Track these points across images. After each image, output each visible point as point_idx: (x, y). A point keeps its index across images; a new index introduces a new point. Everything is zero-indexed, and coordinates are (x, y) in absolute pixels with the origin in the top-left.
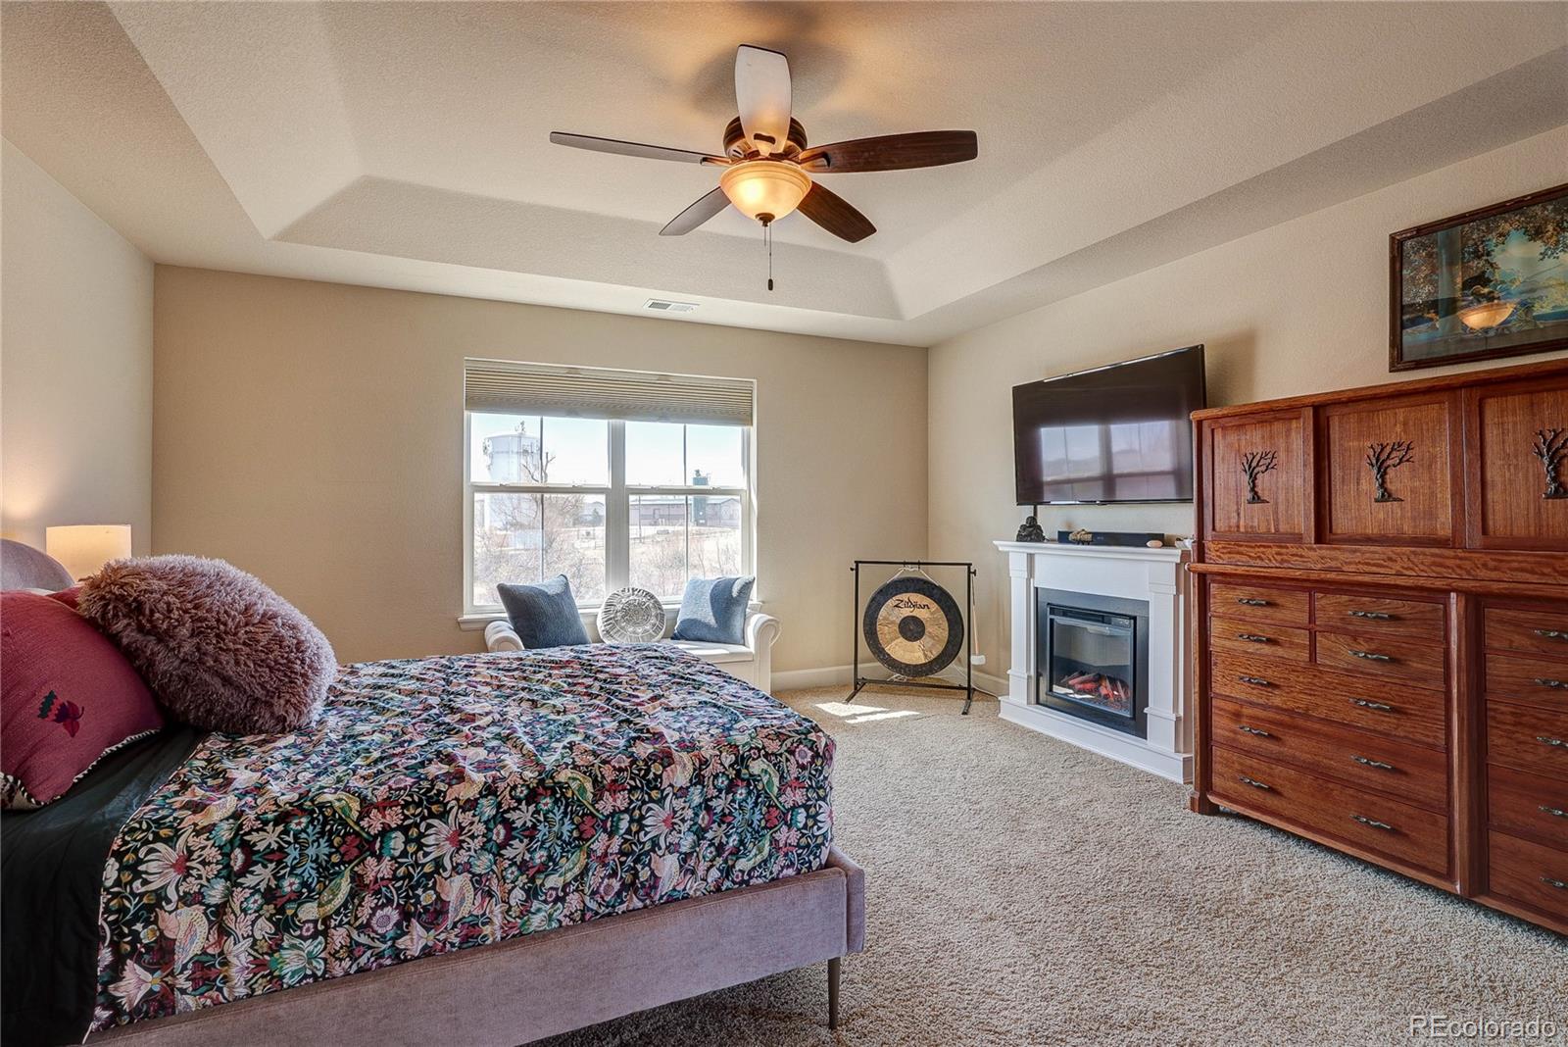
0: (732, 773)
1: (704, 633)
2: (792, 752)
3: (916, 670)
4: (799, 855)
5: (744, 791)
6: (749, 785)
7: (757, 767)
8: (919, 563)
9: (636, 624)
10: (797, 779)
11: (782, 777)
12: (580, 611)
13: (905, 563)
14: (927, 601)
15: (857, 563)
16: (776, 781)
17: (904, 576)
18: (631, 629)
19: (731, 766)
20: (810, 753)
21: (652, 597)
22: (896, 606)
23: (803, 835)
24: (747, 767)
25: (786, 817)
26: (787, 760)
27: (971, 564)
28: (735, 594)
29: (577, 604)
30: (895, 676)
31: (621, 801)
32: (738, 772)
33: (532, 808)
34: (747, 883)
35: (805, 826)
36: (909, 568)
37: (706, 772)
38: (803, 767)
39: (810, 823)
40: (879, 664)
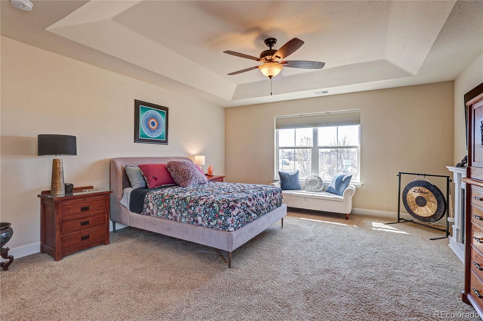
0: (210, 205)
1: (332, 191)
2: (223, 204)
3: (424, 219)
4: (223, 226)
5: (212, 209)
6: (213, 208)
7: (215, 205)
8: (425, 175)
9: (312, 185)
10: (222, 210)
11: (219, 208)
12: (300, 180)
13: (419, 174)
14: (427, 191)
15: (400, 173)
16: (218, 209)
17: (417, 180)
18: (311, 187)
19: (210, 203)
20: (227, 206)
21: (320, 178)
22: (414, 191)
23: (223, 222)
24: (213, 204)
25: (220, 217)
26: (221, 205)
27: (449, 177)
28: (343, 180)
29: (299, 178)
30: (416, 220)
31: (192, 204)
32: (211, 205)
33: (181, 201)
34: (213, 228)
35: (224, 220)
36: (420, 176)
37: (206, 203)
38: (224, 208)
39: (225, 220)
40: (409, 214)
